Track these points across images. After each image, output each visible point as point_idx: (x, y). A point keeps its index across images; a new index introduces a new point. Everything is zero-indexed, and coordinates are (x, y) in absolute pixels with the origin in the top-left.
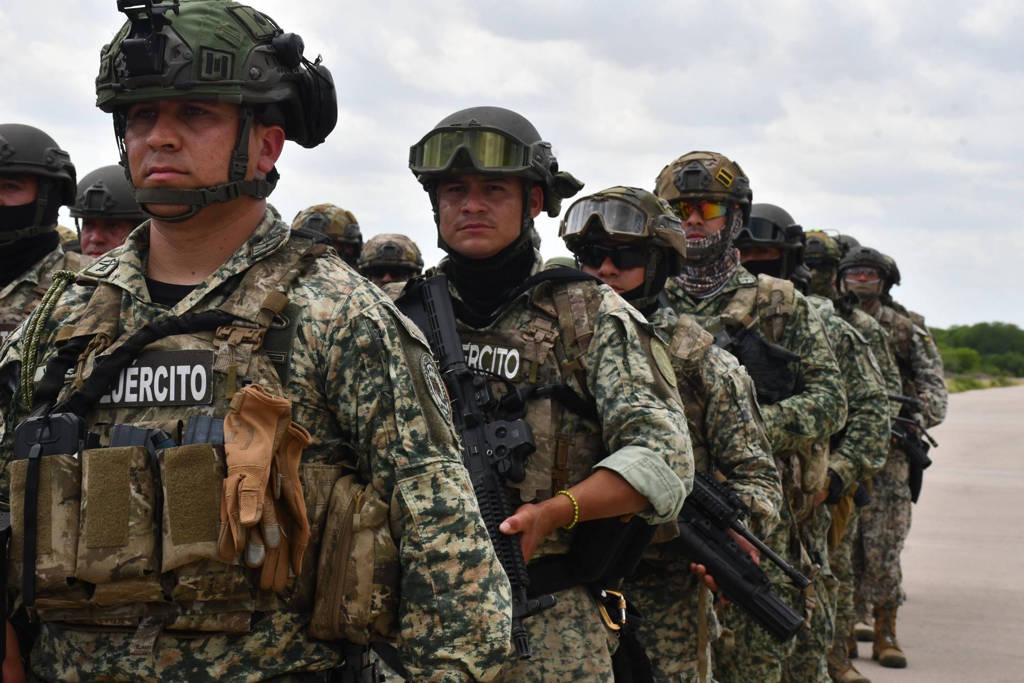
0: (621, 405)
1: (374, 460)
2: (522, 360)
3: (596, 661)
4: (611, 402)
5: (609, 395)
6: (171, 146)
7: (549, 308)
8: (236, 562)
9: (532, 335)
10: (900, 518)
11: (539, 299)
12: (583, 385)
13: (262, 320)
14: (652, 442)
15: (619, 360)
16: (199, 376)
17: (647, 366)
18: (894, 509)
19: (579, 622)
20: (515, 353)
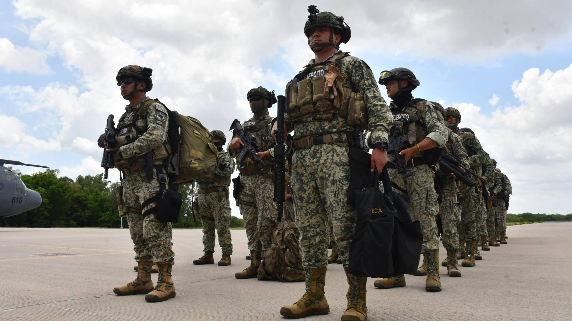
0: (430, 123)
1: (360, 88)
2: (409, 116)
3: (429, 179)
4: (428, 123)
5: (428, 121)
6: (318, 36)
7: (415, 106)
8: (328, 98)
9: (411, 111)
10: (504, 214)
11: (413, 104)
12: (423, 121)
13: (335, 62)
14: (437, 130)
15: (429, 114)
16: (322, 72)
17: (436, 115)
18: (503, 212)
19: (426, 171)
20: (408, 115)
